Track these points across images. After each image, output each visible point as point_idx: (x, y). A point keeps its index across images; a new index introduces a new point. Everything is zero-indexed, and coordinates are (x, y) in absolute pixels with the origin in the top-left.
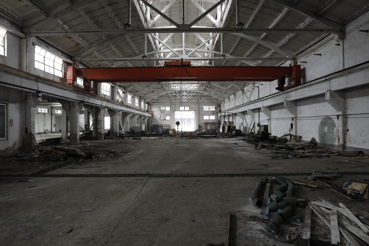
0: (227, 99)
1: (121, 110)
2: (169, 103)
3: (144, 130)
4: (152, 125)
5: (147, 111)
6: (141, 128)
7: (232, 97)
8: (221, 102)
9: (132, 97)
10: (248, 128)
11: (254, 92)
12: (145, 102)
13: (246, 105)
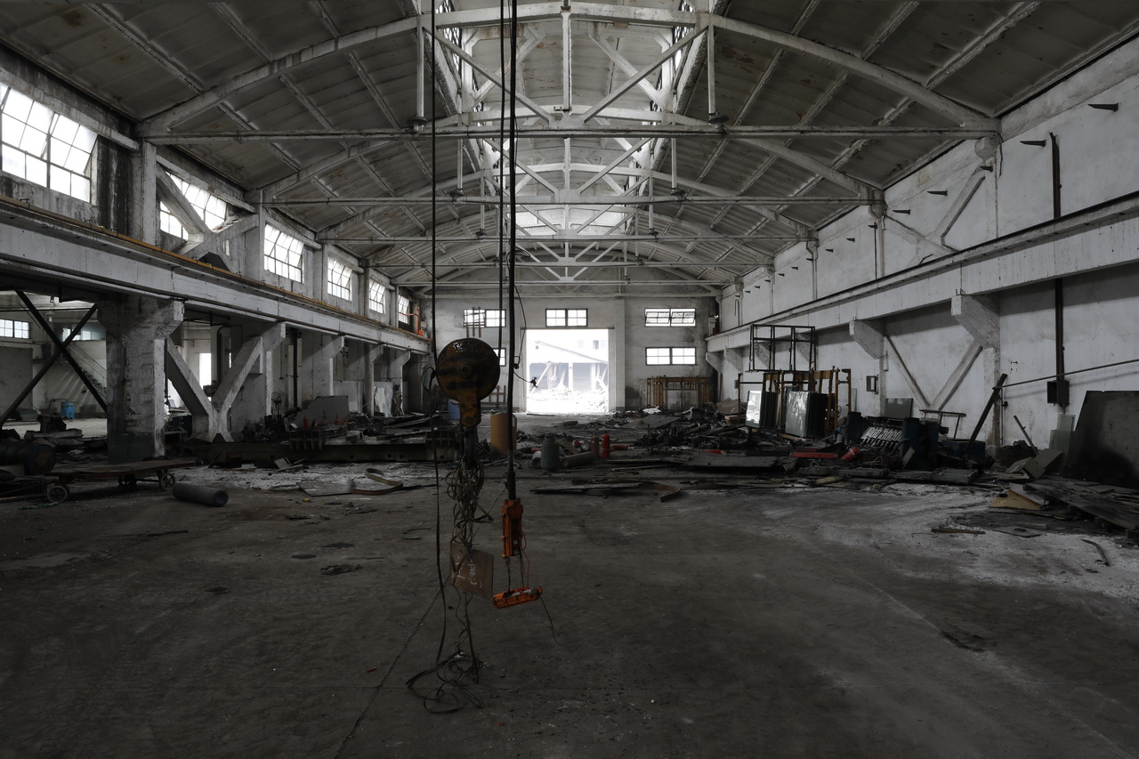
0: (760, 271)
1: (176, 297)
5: (406, 328)
8: (721, 287)
9: (307, 247)
10: (925, 409)
11: (996, 188)
12: (393, 288)
13: (932, 271)
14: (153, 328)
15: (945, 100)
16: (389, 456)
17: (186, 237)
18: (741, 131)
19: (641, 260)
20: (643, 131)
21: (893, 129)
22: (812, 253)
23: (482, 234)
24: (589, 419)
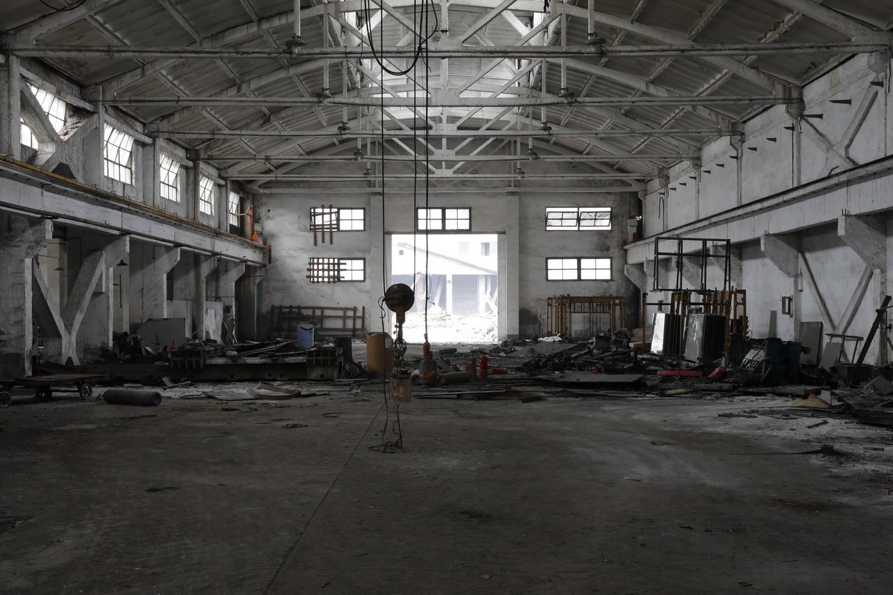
0: (686, 164)
1: (46, 215)
2: (357, 190)
3: (216, 336)
4: (265, 308)
5: (238, 232)
6: (196, 325)
7: (718, 148)
8: (643, 181)
9: (137, 142)
10: (831, 333)
11: (886, 105)
12: (223, 182)
13: (825, 188)
14: (24, 247)
15: (834, 14)
16: (270, 375)
17: (36, 146)
18: (620, 52)
19: (535, 154)
20: (521, 52)
21: (778, 46)
22: (737, 150)
23: (345, 129)
24: (470, 348)
